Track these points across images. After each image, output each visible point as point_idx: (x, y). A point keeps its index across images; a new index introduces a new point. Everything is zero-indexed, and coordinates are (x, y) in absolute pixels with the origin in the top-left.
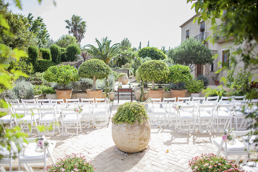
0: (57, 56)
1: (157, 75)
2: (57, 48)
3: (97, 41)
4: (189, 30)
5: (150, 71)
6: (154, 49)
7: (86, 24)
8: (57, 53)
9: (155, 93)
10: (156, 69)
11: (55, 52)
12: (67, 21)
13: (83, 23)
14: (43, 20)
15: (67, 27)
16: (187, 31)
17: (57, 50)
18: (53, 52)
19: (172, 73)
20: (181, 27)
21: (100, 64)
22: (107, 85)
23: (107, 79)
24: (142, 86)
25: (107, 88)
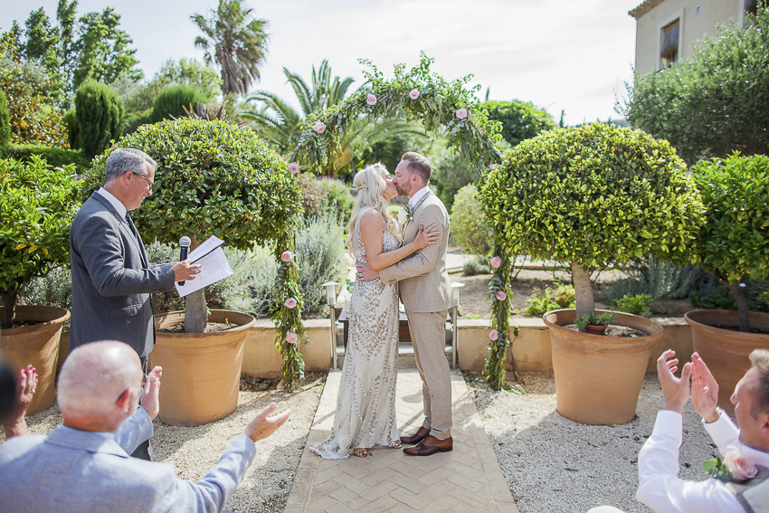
0: (102, 131)
1: (626, 226)
2: (102, 98)
3: (294, 79)
4: (678, 20)
5: (577, 197)
6: (519, 108)
7: (266, 30)
8: (104, 118)
9: (603, 351)
10: (618, 186)
11: (94, 114)
12: (199, 20)
13: (256, 25)
14: (120, 21)
15: (199, 41)
16: (665, 28)
17: (104, 105)
18: (87, 115)
19: (717, 213)
20: (637, 13)
21: (227, 150)
22: (286, 283)
23: (288, 249)
24: (500, 292)
25: (286, 304)
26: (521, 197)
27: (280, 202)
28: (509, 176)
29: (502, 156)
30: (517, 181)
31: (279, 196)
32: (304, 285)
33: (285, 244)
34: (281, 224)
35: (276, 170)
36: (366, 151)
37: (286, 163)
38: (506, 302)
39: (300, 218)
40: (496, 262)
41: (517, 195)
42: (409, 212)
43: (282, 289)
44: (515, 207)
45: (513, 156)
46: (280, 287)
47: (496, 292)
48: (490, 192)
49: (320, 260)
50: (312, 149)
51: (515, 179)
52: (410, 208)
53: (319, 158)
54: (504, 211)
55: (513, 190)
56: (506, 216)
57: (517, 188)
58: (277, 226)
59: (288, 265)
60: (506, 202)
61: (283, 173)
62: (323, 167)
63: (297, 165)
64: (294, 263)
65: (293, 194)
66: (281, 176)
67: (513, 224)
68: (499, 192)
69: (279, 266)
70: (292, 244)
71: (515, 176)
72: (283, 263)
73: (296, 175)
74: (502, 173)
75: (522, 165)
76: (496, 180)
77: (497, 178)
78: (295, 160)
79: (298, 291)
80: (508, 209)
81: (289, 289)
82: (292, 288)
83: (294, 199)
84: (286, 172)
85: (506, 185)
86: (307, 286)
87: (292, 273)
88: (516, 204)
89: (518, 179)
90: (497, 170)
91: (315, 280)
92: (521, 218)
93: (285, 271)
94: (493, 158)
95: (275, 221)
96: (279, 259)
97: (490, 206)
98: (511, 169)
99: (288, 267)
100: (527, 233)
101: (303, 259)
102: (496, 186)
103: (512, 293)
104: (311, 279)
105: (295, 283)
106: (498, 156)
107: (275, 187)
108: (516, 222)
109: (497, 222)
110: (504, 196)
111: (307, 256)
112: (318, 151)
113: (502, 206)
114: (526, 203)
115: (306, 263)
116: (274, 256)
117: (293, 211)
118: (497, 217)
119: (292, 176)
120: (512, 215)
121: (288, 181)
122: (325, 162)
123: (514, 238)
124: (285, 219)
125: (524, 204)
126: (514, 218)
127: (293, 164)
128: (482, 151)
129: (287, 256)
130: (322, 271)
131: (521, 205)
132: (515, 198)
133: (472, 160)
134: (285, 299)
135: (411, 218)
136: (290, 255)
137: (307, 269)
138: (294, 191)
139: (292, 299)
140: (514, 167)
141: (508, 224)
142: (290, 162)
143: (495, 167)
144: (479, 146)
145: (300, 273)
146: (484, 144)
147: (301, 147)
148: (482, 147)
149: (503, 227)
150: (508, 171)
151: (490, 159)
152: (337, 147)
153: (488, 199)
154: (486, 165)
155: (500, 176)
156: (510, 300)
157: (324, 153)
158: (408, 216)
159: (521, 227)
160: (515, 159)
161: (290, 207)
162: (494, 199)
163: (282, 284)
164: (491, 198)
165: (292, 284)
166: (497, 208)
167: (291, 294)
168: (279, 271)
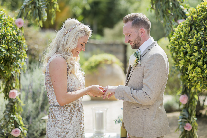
22: (12, 115)
23: (14, 88)
24: (188, 124)
25: (12, 133)
26: (200, 46)
27: (8, 50)
28: (191, 30)
29: (187, 13)
30: (197, 34)
31: (7, 45)
32: (27, 119)
33: (12, 84)
34: (8, 68)
35: (5, 24)
36: (84, 9)
37: (13, 19)
38: (192, 132)
39: (24, 63)
40: (184, 100)
41: (197, 44)
42: (138, 57)
43: (9, 121)
44: (195, 54)
45: (194, 13)
46: (8, 119)
47: (183, 124)
48: (176, 42)
49: (41, 98)
50: (35, 7)
51: (195, 32)
52: (139, 54)
53: (40, 15)
54: (187, 57)
55: (193, 41)
56: (189, 61)
57: (197, 39)
58: (6, 69)
59: (14, 101)
60: (188, 50)
61: (10, 27)
62: (43, 22)
63: (22, 20)
64: (19, 100)
65: (19, 44)
66: (9, 29)
67: (194, 68)
68: (183, 42)
69: (7, 102)
70: (18, 84)
71: (196, 29)
72: (10, 99)
73: (21, 28)
74: (186, 27)
75: (201, 21)
76: (181, 33)
77: (182, 31)
78: (21, 17)
79: (22, 123)
80: (191, 56)
81: (15, 121)
82: (17, 120)
83: (19, 48)
84: (13, 26)
85: (189, 36)
86: (30, 120)
87: (18, 108)
88: (196, 52)
89: (198, 32)
90: (182, 25)
91: (37, 115)
92: (200, 63)
93: (11, 106)
94: (180, 15)
95: (3, 65)
96: (7, 96)
97: (177, 54)
98: (193, 24)
99: (14, 103)
100: (204, 75)
101: (27, 98)
102: (181, 38)
103: (196, 124)
104: (34, 114)
105: (20, 116)
106: (184, 13)
107: (4, 37)
108: (197, 66)
109: (181, 66)
110: (187, 45)
111: (30, 95)
112: (39, 9)
113: (186, 53)
114: (204, 50)
115: (30, 101)
116: (3, 95)
117: (18, 57)
118: (182, 62)
119: (18, 29)
120: (193, 60)
121: (15, 33)
122: (45, 18)
123: (195, 79)
124: (12, 63)
125: (202, 52)
126: (195, 63)
127: (19, 20)
128: (172, 9)
129: (14, 94)
130: (42, 108)
131: (200, 53)
132: (195, 47)
133: (164, 16)
134: (12, 129)
135: (139, 62)
136: (15, 93)
137: (31, 106)
138: (19, 41)
139: (17, 129)
140: (195, 22)
141: (190, 67)
142: (17, 18)
143: (181, 22)
144: (169, 5)
145: (25, 109)
146: (173, 4)
147: (26, 6)
148: (171, 6)
149: (187, 70)
150: (191, 25)
151: (178, 16)
152: (55, 6)
153: (175, 48)
154: (176, 20)
155: (184, 30)
156: (195, 131)
157: (44, 11)
158: (137, 61)
159: (200, 70)
160: (195, 16)
161: (16, 54)
162: (179, 48)
163: (9, 117)
164: (177, 47)
165: (17, 117)
166: (182, 55)
167: (16, 125)
168: (6, 106)
